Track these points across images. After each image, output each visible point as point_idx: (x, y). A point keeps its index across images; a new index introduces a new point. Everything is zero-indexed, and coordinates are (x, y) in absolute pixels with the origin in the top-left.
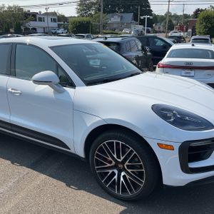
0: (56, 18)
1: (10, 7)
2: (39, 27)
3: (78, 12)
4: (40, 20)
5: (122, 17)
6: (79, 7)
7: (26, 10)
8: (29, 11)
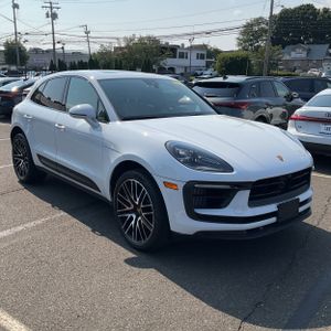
0: (204, 52)
1: (141, 39)
2: (179, 66)
3: (239, 44)
4: (182, 56)
5: (309, 51)
6: (241, 37)
7: (163, 42)
8: (167, 43)
